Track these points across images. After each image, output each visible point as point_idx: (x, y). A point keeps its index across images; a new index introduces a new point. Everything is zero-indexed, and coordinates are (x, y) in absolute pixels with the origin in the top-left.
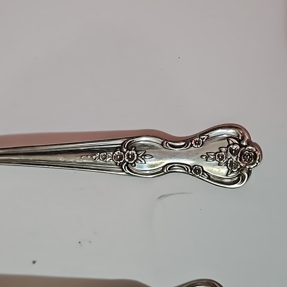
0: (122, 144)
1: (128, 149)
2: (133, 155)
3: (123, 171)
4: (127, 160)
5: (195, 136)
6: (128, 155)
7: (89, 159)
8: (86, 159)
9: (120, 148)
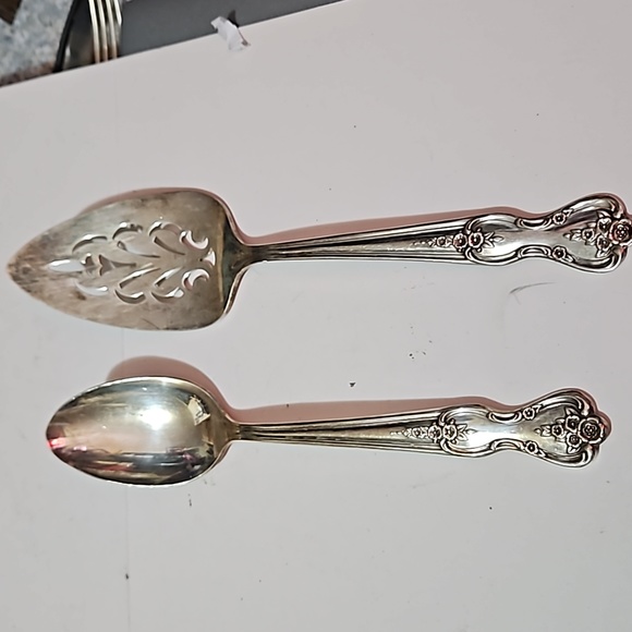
0: (464, 225)
1: (472, 231)
2: (478, 238)
3: (466, 259)
4: (471, 245)
5: (557, 211)
6: (473, 238)
7: (424, 246)
8: (420, 247)
9: (463, 231)
